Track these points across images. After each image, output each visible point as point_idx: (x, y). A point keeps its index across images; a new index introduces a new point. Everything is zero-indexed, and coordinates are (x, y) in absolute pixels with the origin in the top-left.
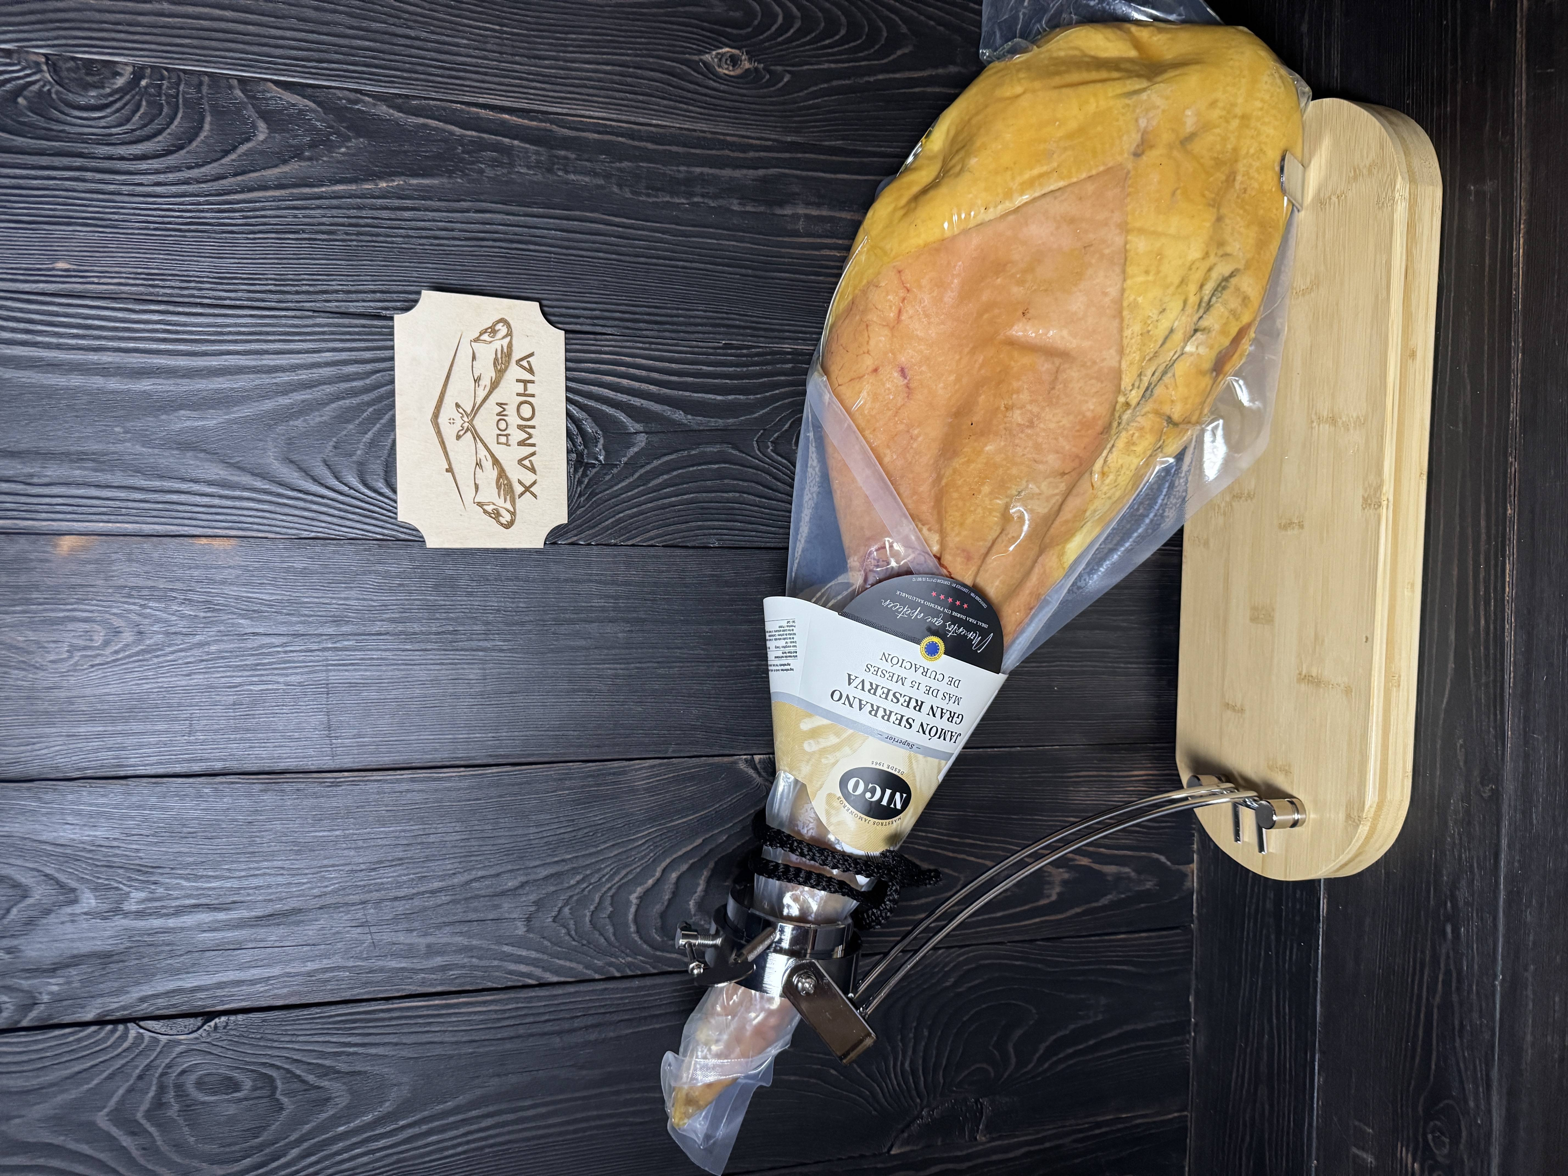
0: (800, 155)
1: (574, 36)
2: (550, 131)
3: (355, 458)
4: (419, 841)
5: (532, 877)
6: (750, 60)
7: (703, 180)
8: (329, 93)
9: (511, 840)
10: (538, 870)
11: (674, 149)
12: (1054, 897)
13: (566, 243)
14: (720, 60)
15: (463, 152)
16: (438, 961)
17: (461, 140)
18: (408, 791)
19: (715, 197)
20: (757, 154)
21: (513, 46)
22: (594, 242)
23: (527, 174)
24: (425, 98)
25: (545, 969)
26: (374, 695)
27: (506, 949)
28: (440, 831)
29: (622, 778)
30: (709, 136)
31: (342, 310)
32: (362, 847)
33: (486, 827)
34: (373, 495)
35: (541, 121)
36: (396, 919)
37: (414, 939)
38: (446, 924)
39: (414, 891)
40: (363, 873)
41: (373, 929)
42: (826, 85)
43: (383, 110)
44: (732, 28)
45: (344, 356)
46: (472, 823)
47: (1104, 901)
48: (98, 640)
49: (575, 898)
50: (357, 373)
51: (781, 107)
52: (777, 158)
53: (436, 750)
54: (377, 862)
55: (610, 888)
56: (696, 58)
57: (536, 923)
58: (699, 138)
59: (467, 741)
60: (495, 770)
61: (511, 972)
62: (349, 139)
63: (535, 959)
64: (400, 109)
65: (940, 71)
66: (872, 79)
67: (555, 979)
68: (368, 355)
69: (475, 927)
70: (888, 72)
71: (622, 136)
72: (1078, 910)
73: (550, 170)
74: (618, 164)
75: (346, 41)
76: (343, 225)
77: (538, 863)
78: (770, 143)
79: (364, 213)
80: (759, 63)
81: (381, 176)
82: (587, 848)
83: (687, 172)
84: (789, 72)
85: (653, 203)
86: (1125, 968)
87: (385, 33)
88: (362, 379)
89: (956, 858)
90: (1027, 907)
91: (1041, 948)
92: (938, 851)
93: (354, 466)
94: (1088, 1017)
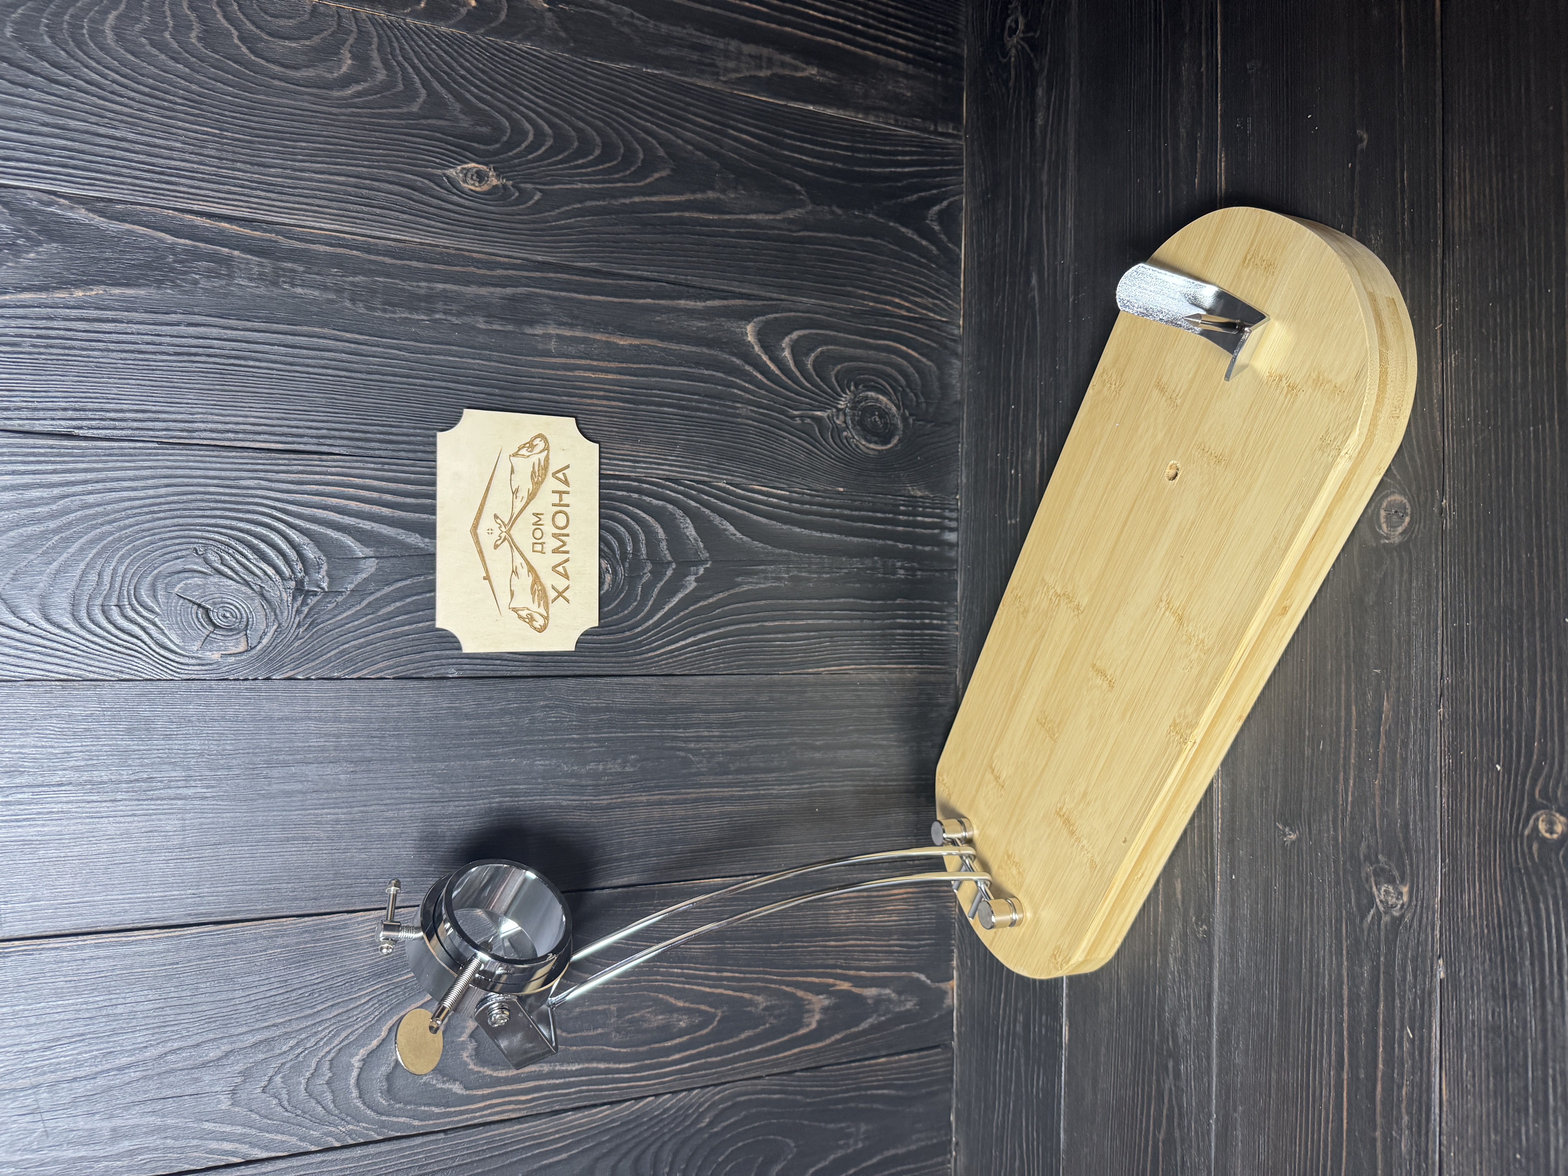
0: (551, 275)
1: (304, 144)
2: (276, 242)
3: (36, 591)
4: (104, 1012)
5: (239, 1045)
6: (498, 176)
7: (445, 296)
8: (17, 193)
9: (214, 1006)
10: (246, 1037)
11: (414, 264)
12: (814, 1026)
13: (291, 359)
14: (466, 175)
15: (175, 262)
16: (126, 1145)
17: (172, 248)
18: (92, 958)
19: (459, 314)
20: (505, 272)
21: (234, 152)
22: (322, 358)
23: (248, 287)
24: (132, 203)
25: (252, 1145)
26: (52, 853)
27: (207, 1126)
28: (128, 1000)
29: (341, 932)
30: (453, 252)
31: (27, 428)
32: (36, 1024)
33: (184, 994)
34: (57, 631)
35: (265, 231)
36: (74, 1102)
37: (97, 1123)
38: (134, 1104)
39: (98, 1069)
40: (35, 1054)
41: (46, 1116)
42: (579, 206)
43: (81, 214)
44: (478, 143)
45: (28, 479)
46: (167, 990)
47: (864, 1025)
49: (288, 1065)
50: (42, 498)
51: (531, 226)
52: (527, 278)
53: (126, 911)
54: (53, 1040)
55: (329, 1052)
56: (439, 172)
57: (242, 1096)
58: (441, 253)
59: (163, 899)
60: (195, 930)
61: (211, 1152)
62: (39, 243)
63: (241, 1135)
64: (102, 213)
65: (699, 196)
66: (627, 201)
67: (265, 1155)
68: (56, 478)
69: (170, 1105)
70: (644, 195)
71: (357, 248)
72: (838, 1036)
73: (275, 284)
74: (351, 279)
75: (40, 139)
76: (30, 337)
77: (245, 1029)
78: (519, 261)
79: (55, 324)
80: (508, 180)
81: (77, 285)
82: (302, 1010)
83: (428, 288)
84: (540, 190)
85: (390, 319)
86: (886, 1092)
87: (87, 132)
88: (48, 504)
89: (713, 993)
90: (786, 1038)
91: (800, 1079)
92: (695, 987)
93: (36, 600)
94: (848, 1146)
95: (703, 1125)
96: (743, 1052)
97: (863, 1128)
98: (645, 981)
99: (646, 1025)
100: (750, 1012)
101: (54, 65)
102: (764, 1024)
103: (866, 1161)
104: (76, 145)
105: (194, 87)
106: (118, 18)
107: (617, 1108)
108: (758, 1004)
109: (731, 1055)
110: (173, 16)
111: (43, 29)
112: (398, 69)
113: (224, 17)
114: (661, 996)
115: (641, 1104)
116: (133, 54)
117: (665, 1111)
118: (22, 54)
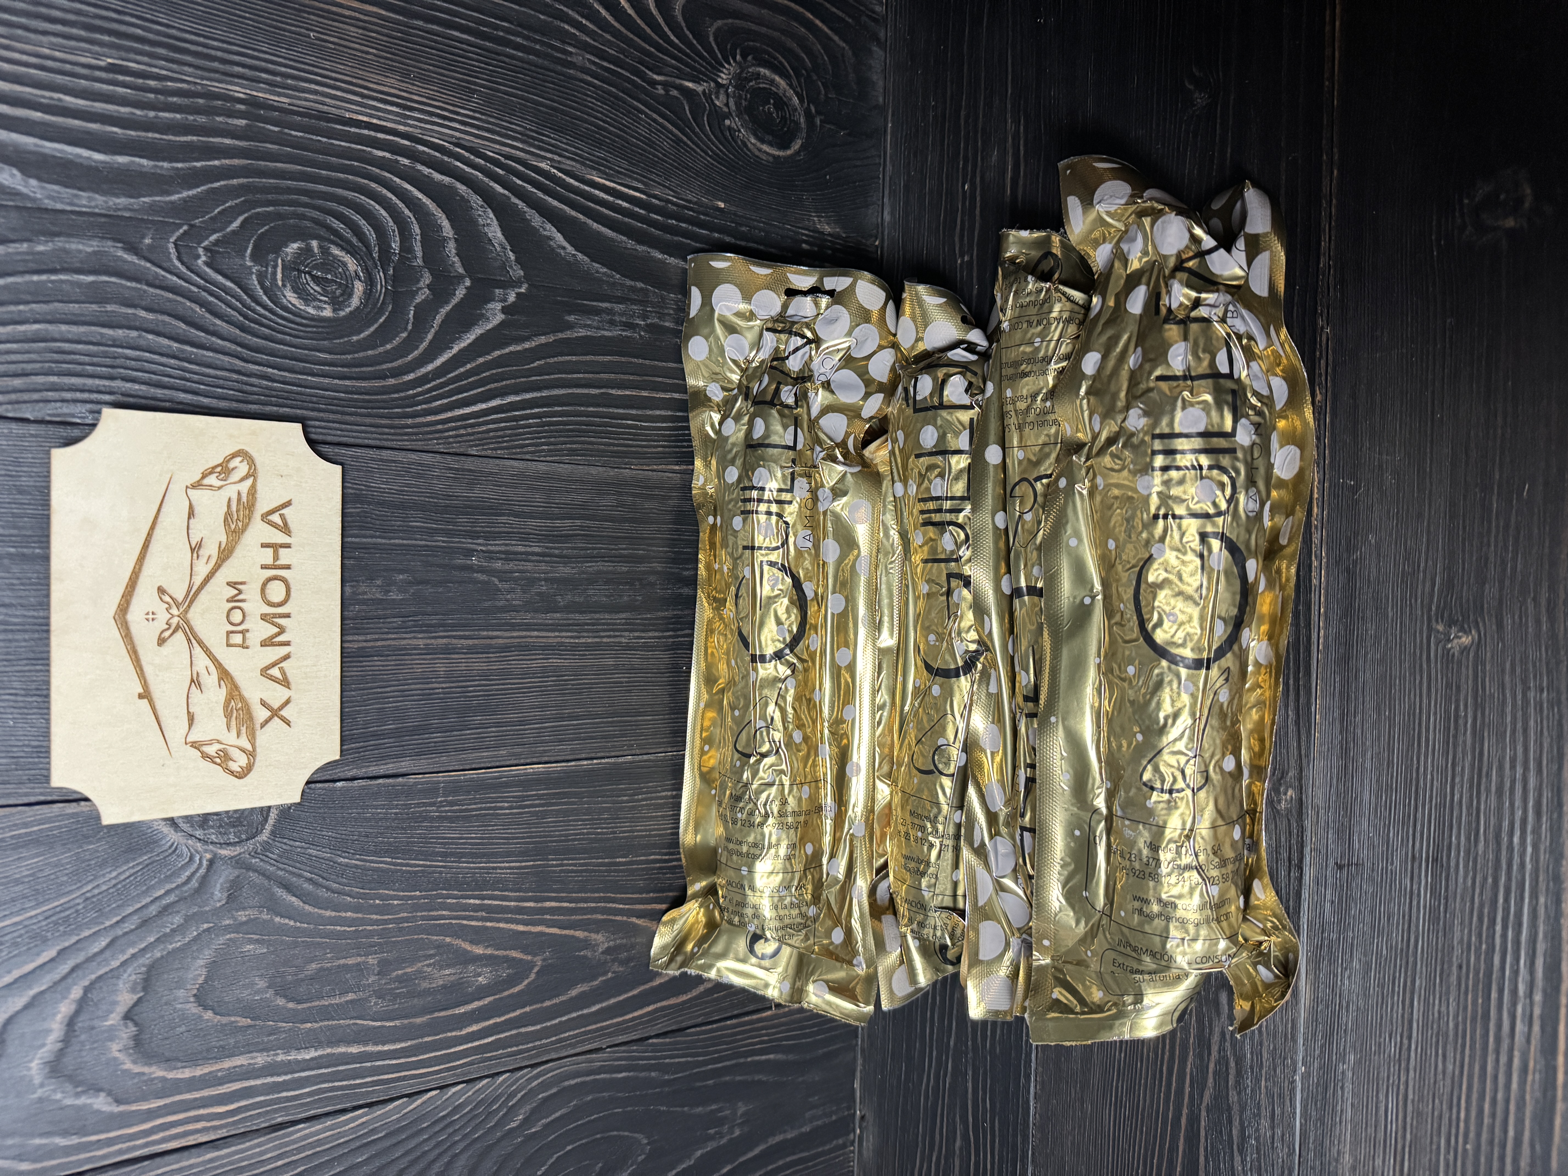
86: (774, 1056)
89: (530, 933)
90: (635, 992)
91: (655, 1048)
92: (502, 925)
94: (721, 1135)
95: (513, 1125)
96: (574, 1015)
97: (742, 1108)
98: (423, 918)
99: (425, 985)
100: (585, 957)
102: (605, 973)
103: (745, 1153)
107: (379, 1111)
108: (597, 945)
109: (557, 1021)
114: (448, 940)
115: (419, 1102)
117: (456, 1109)
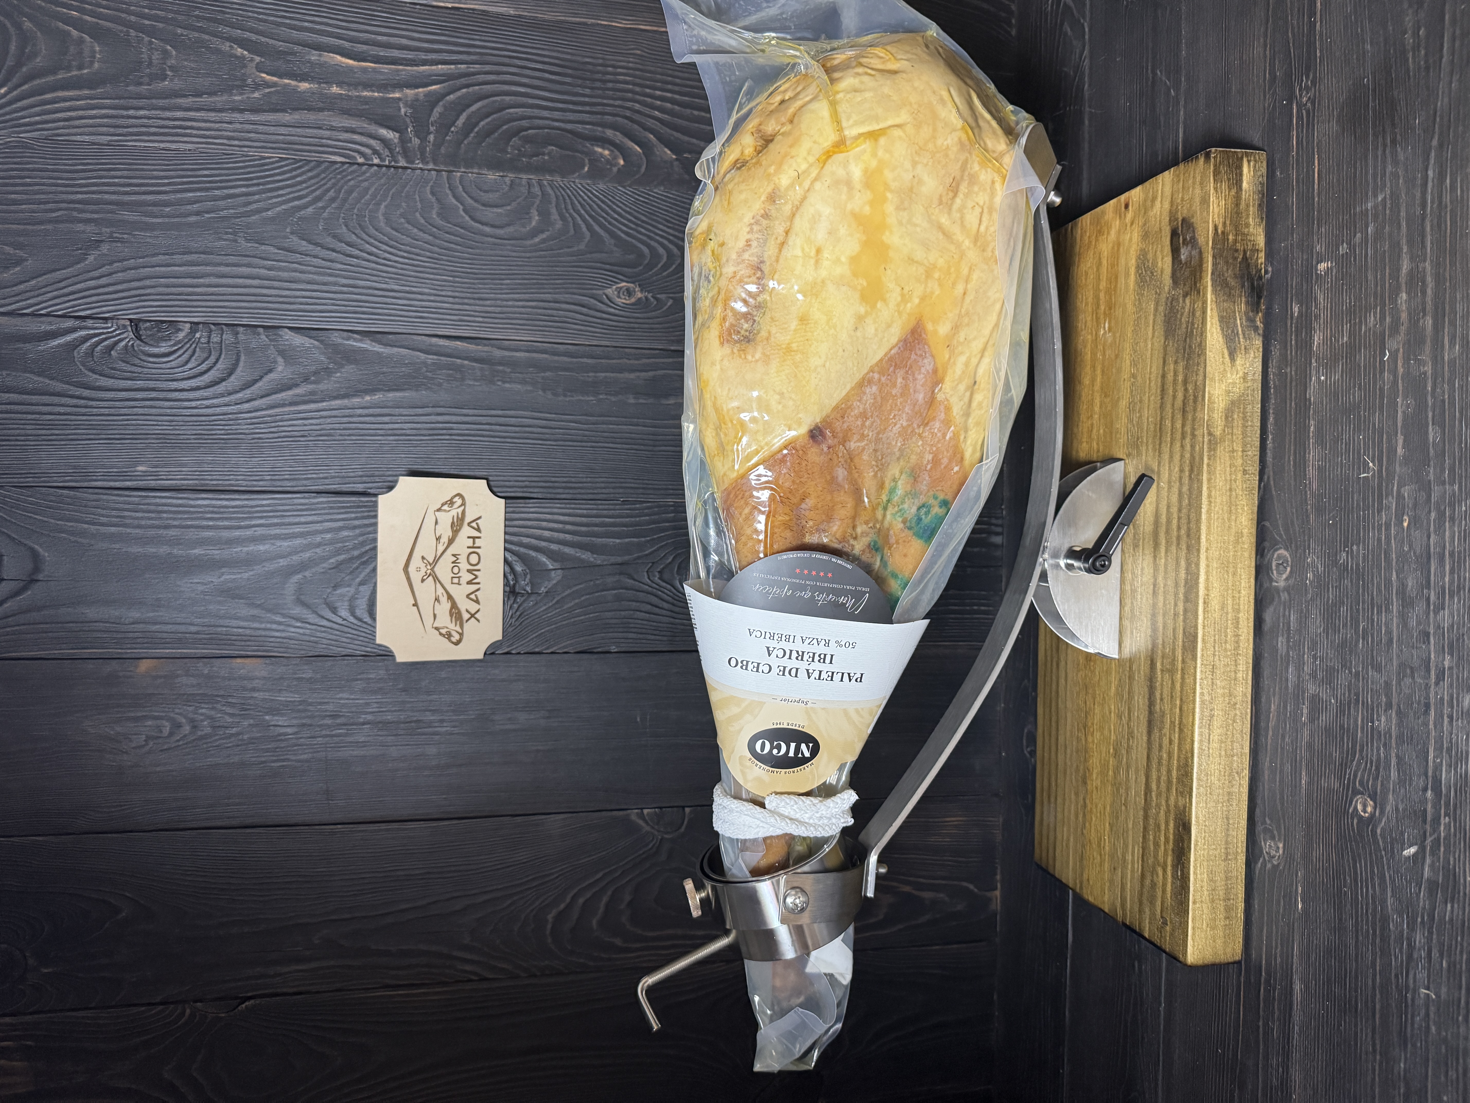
2: (491, 352)
3: (346, 598)
5: (475, 901)
6: (642, 291)
7: (606, 382)
8: (328, 334)
11: (583, 360)
12: (881, 917)
14: (619, 292)
15: (426, 371)
16: (407, 961)
17: (425, 363)
19: (615, 394)
20: (648, 361)
21: (460, 292)
22: (522, 432)
23: (475, 386)
24: (396, 333)
25: (484, 968)
26: (360, 769)
27: (455, 953)
29: (540, 830)
30: (610, 347)
31: (338, 490)
34: (359, 624)
35: (485, 345)
43: (368, 344)
44: (627, 267)
45: (340, 524)
47: (922, 920)
48: (166, 731)
49: (506, 917)
50: (349, 536)
51: (666, 325)
52: (663, 363)
55: (532, 910)
56: (600, 292)
57: (478, 935)
58: (603, 351)
59: (426, 802)
61: (459, 970)
62: (342, 366)
63: (478, 961)
64: (380, 343)
67: (492, 976)
68: (357, 523)
71: (546, 353)
72: (900, 926)
73: (492, 382)
74: (542, 375)
75: (340, 296)
76: (339, 429)
78: (657, 349)
79: (353, 420)
80: (649, 293)
81: (366, 392)
83: (594, 377)
84: (671, 296)
85: (569, 401)
86: (939, 971)
87: (369, 288)
88: (352, 540)
93: (346, 603)
101: (349, 244)
104: (364, 298)
105: (436, 249)
106: (386, 207)
110: (421, 201)
111: (341, 221)
112: (570, 219)
113: (455, 197)
116: (396, 230)
118: (329, 241)
